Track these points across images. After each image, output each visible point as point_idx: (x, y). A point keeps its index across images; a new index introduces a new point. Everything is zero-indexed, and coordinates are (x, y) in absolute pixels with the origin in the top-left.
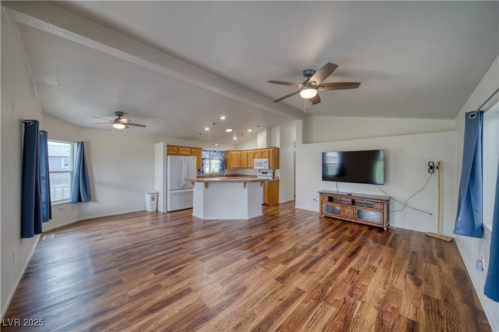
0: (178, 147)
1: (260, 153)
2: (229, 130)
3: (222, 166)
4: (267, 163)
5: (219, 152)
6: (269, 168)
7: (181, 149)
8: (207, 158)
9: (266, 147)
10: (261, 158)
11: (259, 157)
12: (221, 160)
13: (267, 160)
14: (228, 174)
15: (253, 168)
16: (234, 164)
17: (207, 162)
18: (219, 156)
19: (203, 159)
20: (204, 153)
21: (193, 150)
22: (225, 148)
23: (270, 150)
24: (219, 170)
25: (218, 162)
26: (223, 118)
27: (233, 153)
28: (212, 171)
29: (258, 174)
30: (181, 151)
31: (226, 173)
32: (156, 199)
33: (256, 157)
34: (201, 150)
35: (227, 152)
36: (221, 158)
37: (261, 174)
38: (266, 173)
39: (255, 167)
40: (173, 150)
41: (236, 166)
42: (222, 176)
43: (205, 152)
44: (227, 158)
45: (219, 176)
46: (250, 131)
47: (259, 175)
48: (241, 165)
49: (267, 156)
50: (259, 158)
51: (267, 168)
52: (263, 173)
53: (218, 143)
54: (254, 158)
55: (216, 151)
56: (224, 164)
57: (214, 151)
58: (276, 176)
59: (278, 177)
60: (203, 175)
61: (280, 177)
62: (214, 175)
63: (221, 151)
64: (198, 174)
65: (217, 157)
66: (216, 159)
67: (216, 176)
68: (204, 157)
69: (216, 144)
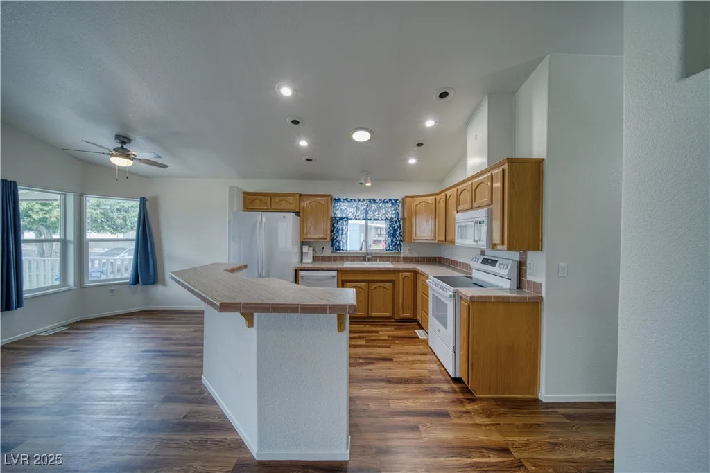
0: (271, 195)
1: (471, 193)
2: (361, 136)
3: (394, 235)
4: (484, 227)
5: (384, 202)
7: (277, 200)
8: (350, 216)
10: (472, 208)
11: (468, 205)
12: (390, 221)
14: (412, 255)
17: (350, 225)
18: (383, 211)
19: (342, 219)
20: (343, 206)
21: (308, 200)
23: (494, 172)
24: (386, 246)
25: (383, 225)
27: (418, 200)
30: (277, 203)
31: (405, 252)
33: (461, 207)
34: (326, 198)
35: (405, 201)
36: (390, 216)
37: (481, 265)
38: (494, 263)
39: (457, 242)
40: (261, 202)
41: (424, 238)
42: (396, 258)
43: (347, 204)
46: (430, 123)
47: (474, 265)
48: (436, 234)
49: (487, 199)
50: (467, 210)
51: (483, 243)
52: (484, 261)
53: (372, 181)
54: (457, 212)
55: (375, 201)
56: (399, 232)
57: (370, 201)
58: (529, 277)
59: (535, 283)
60: (343, 255)
61: (541, 285)
62: (369, 256)
63: (390, 200)
64: (330, 251)
65: (378, 214)
66: (375, 220)
67: (374, 257)
68: (344, 216)
69: (366, 181)
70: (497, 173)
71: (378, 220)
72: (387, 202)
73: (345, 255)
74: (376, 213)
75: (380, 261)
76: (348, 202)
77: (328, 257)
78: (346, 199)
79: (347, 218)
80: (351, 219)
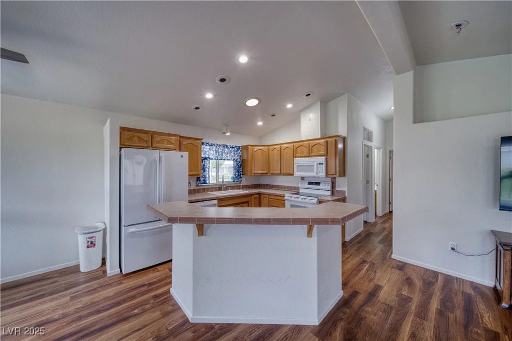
0: (152, 134)
1: (308, 148)
2: (252, 103)
3: (238, 171)
4: (324, 166)
5: (232, 147)
6: (327, 174)
7: (158, 138)
8: (211, 156)
9: (319, 137)
10: (309, 156)
11: (305, 155)
12: (236, 161)
13: (322, 159)
14: (248, 184)
15: (292, 175)
16: (257, 168)
17: (211, 164)
18: (232, 154)
19: (205, 158)
20: (206, 148)
21: (185, 142)
22: (242, 142)
23: (329, 140)
24: (233, 178)
25: (231, 163)
26: (243, 59)
27: (256, 148)
28: (221, 180)
29: (300, 186)
30: (159, 142)
31: (244, 182)
32: (99, 243)
33: (297, 155)
34: (199, 142)
35: (245, 148)
36: (236, 157)
37: (306, 185)
38: (318, 184)
39: (296, 174)
40: (140, 139)
41: (261, 172)
42: (238, 187)
43: (208, 147)
44: (245, 158)
45: (233, 188)
46: (289, 106)
47: (303, 186)
48: (269, 170)
49: (323, 153)
50: (305, 157)
51: (323, 174)
52: (310, 183)
53: (231, 132)
54: (294, 157)
55: (227, 146)
56: (241, 168)
57: (224, 146)
58: (337, 189)
59: (341, 191)
60: (205, 187)
61: (345, 191)
62: (224, 187)
63: (236, 146)
64: (195, 185)
65: (230, 156)
66: (228, 160)
67: (227, 188)
68: (207, 156)
69: (227, 132)
70: (331, 141)
71: (230, 160)
72: (234, 148)
73: (207, 187)
74: (228, 155)
75: (231, 189)
76: (210, 145)
77: (194, 190)
78: (208, 143)
79: (209, 158)
80: (212, 159)
